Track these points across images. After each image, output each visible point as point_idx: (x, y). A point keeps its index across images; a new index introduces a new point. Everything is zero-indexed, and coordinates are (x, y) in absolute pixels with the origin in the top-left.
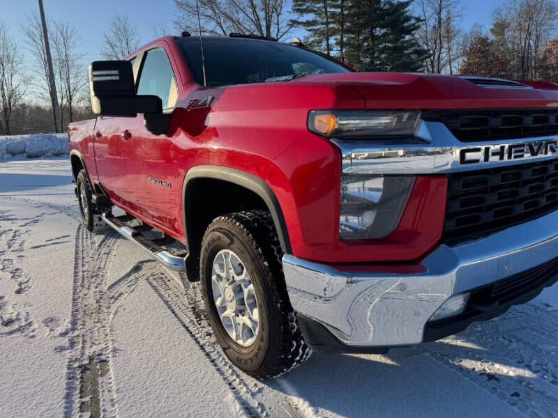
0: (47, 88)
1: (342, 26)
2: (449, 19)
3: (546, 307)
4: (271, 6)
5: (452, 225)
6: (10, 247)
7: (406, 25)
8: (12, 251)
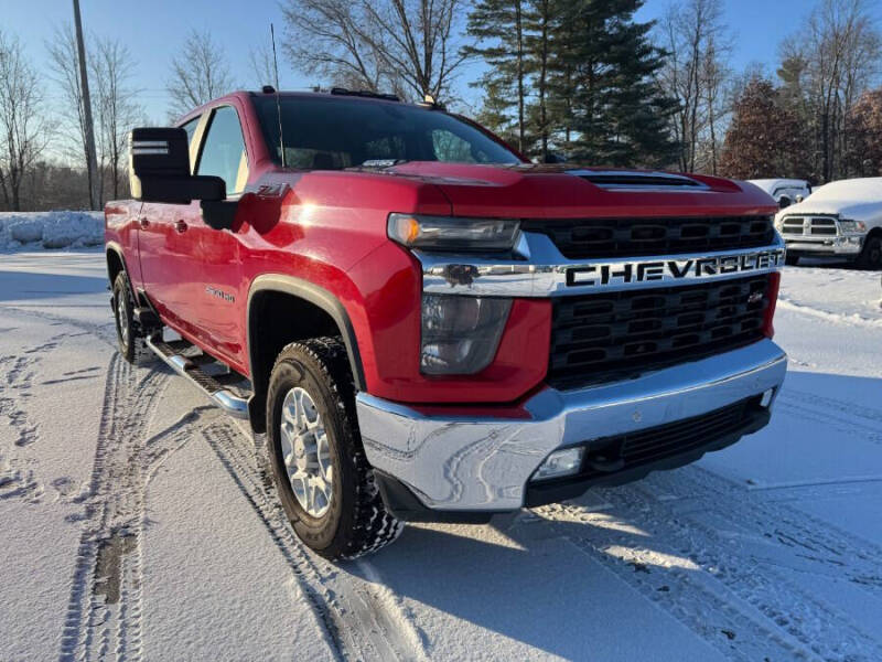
0: (80, 139)
1: (544, 59)
2: (710, 52)
3: (746, 485)
4: (433, 24)
5: (561, 361)
6: (11, 381)
7: (643, 59)
8: (15, 387)
